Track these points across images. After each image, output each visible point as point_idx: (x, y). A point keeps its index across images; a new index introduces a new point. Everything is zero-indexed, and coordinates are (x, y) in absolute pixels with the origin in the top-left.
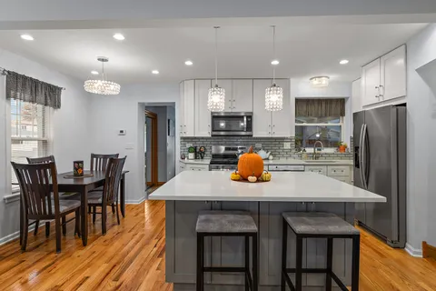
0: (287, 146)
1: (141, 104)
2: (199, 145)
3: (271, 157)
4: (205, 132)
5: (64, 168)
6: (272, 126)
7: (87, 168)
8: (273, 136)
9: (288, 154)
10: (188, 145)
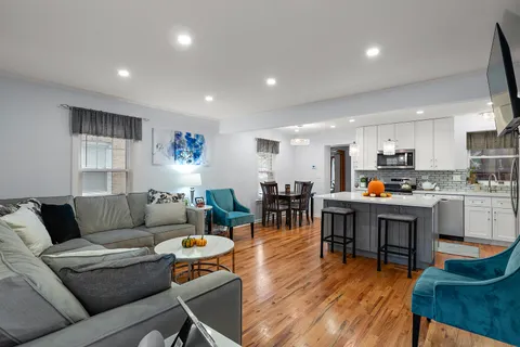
0: (457, 178)
1: (327, 147)
2: (369, 176)
3: (437, 188)
4: (372, 166)
5: (281, 189)
6: (433, 160)
7: (292, 190)
8: (436, 169)
9: (458, 185)
10: (361, 177)
